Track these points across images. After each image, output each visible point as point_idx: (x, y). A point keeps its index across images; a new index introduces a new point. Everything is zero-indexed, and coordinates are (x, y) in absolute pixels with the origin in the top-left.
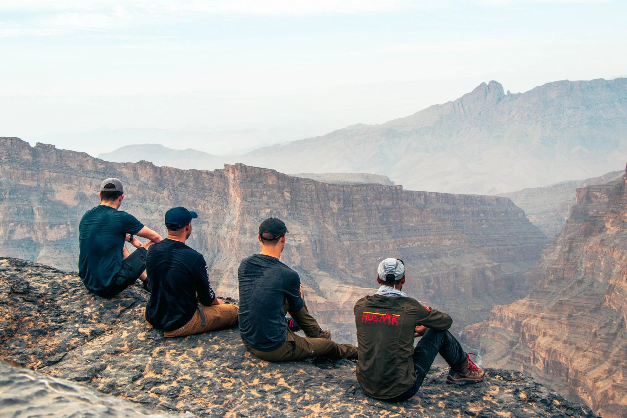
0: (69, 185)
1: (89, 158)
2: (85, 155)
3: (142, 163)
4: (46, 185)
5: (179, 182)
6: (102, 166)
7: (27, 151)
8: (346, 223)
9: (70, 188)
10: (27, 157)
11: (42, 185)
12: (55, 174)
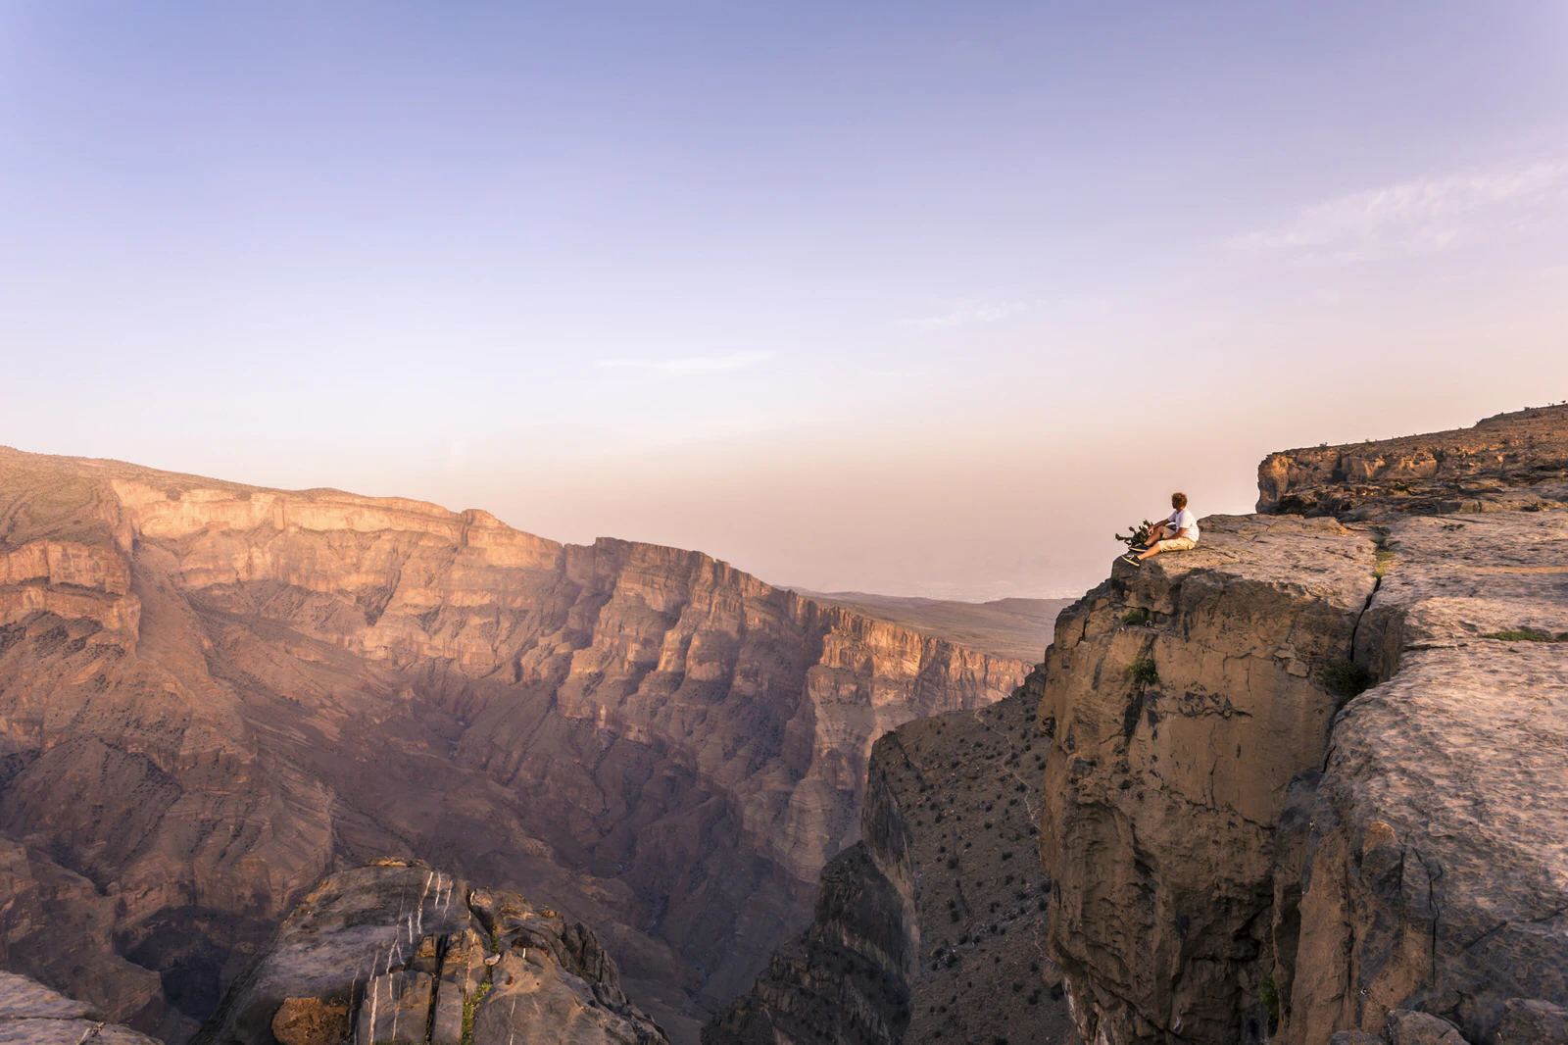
0: (733, 613)
6: (768, 593)
10: (707, 575)
12: (723, 599)
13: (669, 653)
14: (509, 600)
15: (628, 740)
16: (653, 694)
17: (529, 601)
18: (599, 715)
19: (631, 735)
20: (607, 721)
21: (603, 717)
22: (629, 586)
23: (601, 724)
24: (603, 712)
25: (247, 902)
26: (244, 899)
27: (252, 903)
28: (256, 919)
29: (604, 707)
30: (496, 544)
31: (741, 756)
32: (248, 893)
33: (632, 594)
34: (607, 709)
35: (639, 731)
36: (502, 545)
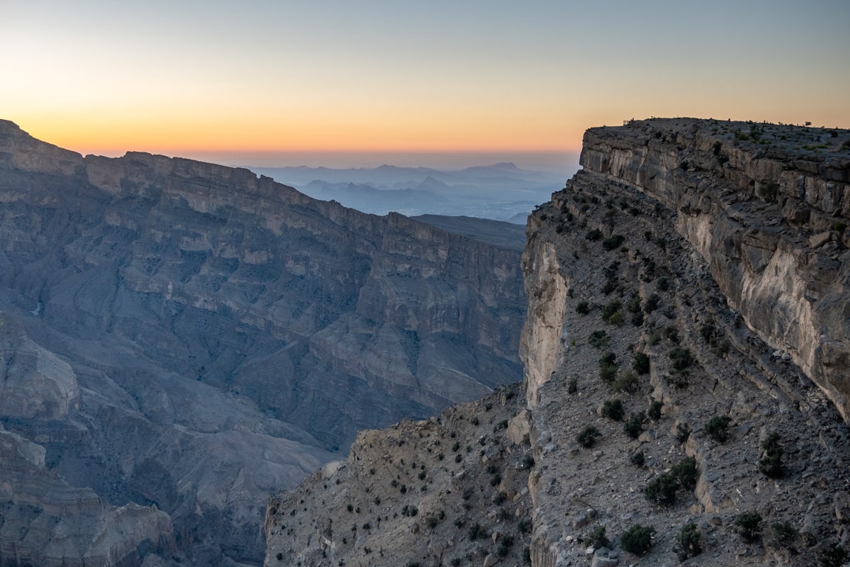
0: (277, 216)
1: (296, 193)
2: (292, 189)
3: (333, 201)
4: (261, 214)
5: (360, 225)
6: (307, 202)
7: (253, 181)
8: (515, 296)
9: (277, 219)
10: (252, 187)
11: (258, 213)
12: (268, 205)
13: (223, 244)
14: (37, 199)
15: (195, 308)
16: (213, 274)
17: (55, 200)
18: (167, 289)
19: (198, 305)
20: (173, 295)
21: (170, 291)
22: (175, 192)
23: (168, 297)
24: (170, 287)
25: (38, 408)
26: (36, 406)
27: (42, 408)
28: (46, 420)
29: (171, 283)
30: (21, 151)
31: (307, 315)
32: (39, 402)
33: (177, 198)
34: (173, 285)
35: (205, 301)
36: (26, 152)
